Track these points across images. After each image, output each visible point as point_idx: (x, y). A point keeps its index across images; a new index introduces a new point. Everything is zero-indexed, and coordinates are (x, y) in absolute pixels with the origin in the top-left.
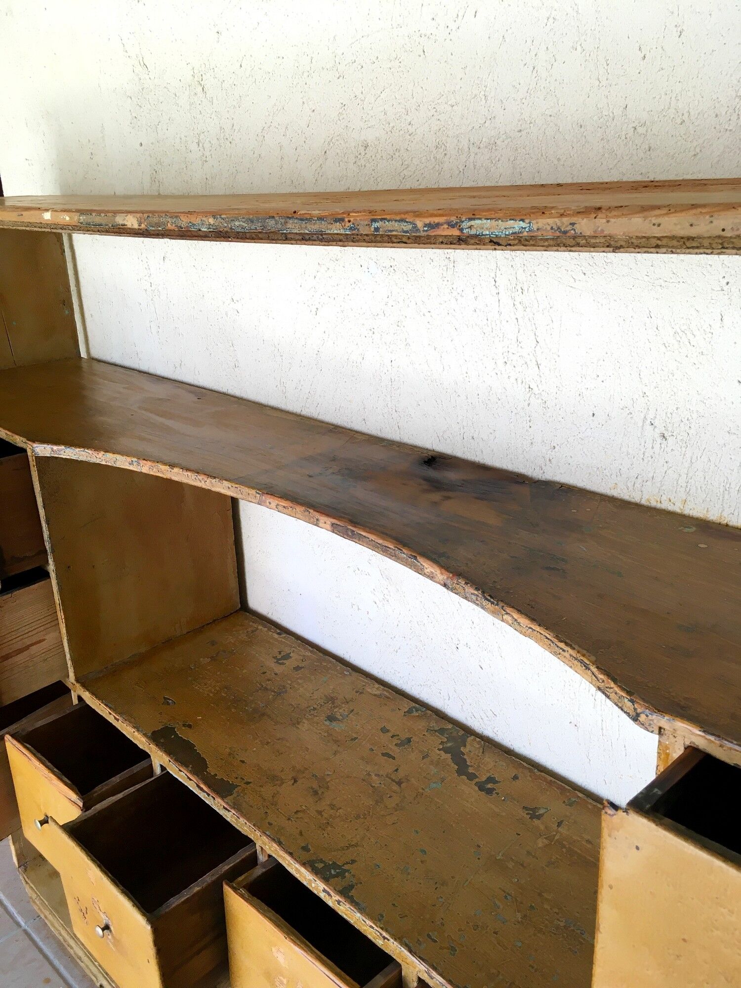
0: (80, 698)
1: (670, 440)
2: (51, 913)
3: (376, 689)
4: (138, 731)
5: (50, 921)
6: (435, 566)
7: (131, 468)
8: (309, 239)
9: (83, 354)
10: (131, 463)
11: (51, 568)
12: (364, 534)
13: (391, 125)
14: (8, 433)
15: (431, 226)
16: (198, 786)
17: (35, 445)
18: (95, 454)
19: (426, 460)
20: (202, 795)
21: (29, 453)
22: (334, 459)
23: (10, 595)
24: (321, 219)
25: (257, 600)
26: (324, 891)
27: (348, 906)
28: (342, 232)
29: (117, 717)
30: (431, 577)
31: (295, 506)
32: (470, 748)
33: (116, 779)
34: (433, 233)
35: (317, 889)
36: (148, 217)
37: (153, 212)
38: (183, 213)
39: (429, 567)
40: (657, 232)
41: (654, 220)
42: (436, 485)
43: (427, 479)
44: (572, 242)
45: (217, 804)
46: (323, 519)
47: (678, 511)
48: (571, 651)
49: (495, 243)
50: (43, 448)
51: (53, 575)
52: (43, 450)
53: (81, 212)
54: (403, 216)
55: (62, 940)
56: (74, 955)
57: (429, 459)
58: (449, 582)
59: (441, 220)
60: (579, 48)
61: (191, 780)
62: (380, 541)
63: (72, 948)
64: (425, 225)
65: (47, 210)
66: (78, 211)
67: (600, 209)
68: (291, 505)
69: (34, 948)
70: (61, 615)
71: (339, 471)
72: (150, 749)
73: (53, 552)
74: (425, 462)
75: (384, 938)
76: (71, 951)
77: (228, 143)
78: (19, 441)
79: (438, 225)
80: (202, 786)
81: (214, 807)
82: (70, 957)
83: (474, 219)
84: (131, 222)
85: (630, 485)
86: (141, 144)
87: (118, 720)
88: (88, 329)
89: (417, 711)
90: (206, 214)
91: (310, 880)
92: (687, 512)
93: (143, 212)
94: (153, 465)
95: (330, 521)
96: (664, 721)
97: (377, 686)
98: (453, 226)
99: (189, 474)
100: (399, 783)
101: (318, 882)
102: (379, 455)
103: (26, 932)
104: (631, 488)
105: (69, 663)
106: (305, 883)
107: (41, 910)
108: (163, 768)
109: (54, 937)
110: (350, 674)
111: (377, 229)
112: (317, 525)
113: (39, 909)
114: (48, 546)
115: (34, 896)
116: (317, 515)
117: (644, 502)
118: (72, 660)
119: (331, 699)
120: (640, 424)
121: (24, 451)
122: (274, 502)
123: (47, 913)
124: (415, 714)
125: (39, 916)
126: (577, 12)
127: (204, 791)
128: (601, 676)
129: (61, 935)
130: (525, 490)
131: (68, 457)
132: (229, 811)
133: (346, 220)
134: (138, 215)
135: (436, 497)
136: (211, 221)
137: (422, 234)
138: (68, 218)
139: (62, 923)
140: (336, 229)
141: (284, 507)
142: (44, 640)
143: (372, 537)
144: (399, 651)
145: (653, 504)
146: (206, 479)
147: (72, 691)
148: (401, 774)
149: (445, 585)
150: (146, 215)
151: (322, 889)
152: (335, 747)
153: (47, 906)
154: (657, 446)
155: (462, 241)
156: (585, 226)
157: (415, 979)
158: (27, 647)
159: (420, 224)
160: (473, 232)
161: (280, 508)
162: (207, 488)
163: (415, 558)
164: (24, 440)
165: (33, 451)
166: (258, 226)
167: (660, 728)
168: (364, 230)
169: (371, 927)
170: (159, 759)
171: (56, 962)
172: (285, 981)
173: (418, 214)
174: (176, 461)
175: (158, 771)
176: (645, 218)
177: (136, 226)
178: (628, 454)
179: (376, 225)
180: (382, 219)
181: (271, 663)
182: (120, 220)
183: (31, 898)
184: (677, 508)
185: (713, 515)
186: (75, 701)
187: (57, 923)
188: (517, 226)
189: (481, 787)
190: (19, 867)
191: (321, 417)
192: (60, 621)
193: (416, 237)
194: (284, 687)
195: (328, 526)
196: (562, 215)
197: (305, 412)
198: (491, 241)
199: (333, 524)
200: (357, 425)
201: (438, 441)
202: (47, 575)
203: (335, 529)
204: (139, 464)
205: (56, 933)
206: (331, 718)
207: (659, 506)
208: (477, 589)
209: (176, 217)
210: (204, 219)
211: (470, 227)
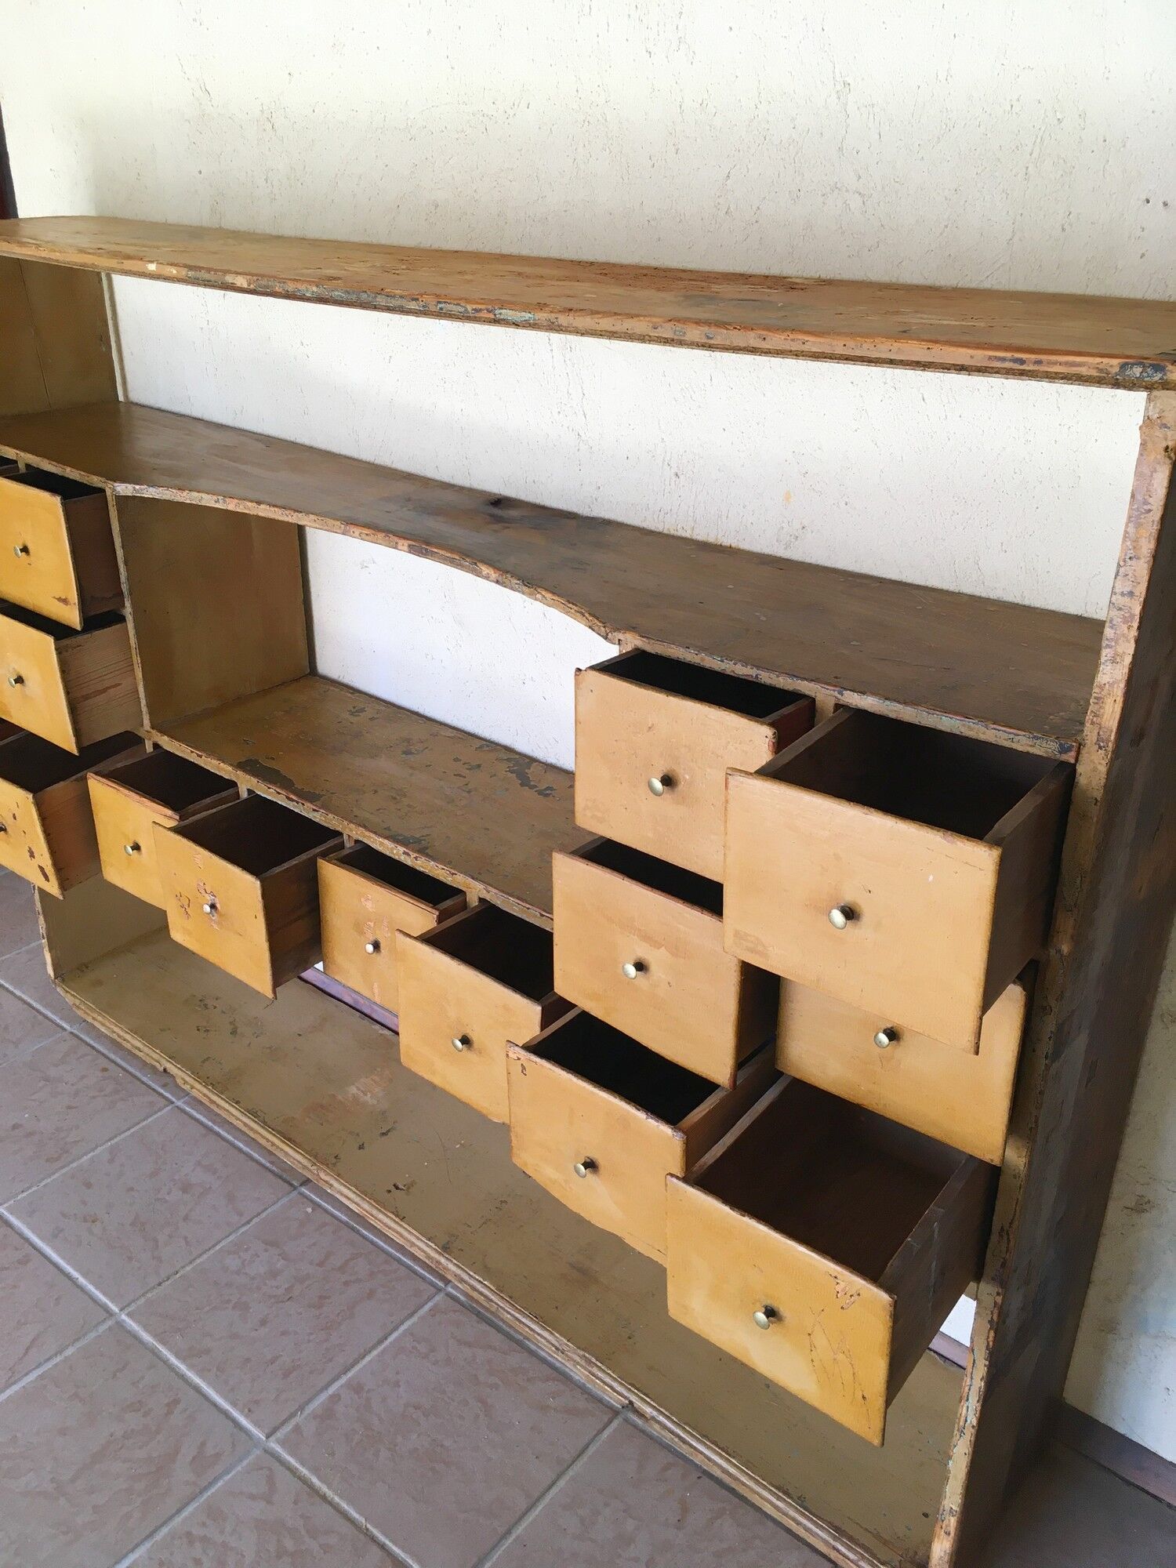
0: (156, 746)
1: (682, 477)
2: (100, 1014)
3: (450, 733)
4: (223, 762)
6: (491, 569)
7: (217, 506)
8: (393, 310)
9: (121, 398)
10: (217, 501)
11: (128, 610)
12: (436, 550)
13: (459, 190)
14: (83, 473)
15: (476, 310)
16: (288, 798)
17: (116, 484)
18: (179, 493)
19: (493, 501)
20: (290, 806)
21: (108, 492)
22: (409, 500)
23: (89, 635)
24: (401, 297)
25: (328, 664)
26: (405, 853)
27: (424, 858)
28: (417, 308)
29: (200, 754)
30: (487, 578)
31: (377, 533)
32: (532, 772)
33: (208, 800)
34: (477, 315)
35: (397, 854)
36: (258, 279)
37: (263, 276)
38: (290, 280)
39: (485, 570)
40: (599, 328)
41: (596, 320)
42: (498, 520)
43: (492, 515)
44: (557, 328)
45: (305, 810)
46: (401, 542)
47: (689, 536)
48: (576, 608)
49: (516, 325)
50: (124, 487)
51: (129, 618)
52: (124, 489)
53: (190, 268)
54: (459, 302)
55: (116, 1037)
56: (131, 1048)
57: (495, 501)
58: (500, 579)
59: (483, 307)
60: (608, 149)
61: (279, 793)
62: (449, 555)
63: (128, 1042)
64: (473, 310)
65: (152, 262)
66: (185, 266)
67: (571, 310)
68: (374, 532)
69: (85, 1046)
70: (137, 660)
71: (414, 508)
72: (238, 777)
73: (131, 594)
74: (492, 504)
75: (453, 874)
76: (128, 1046)
77: (300, 184)
78: (96, 481)
79: (481, 310)
80: (292, 796)
81: (304, 814)
82: (128, 1050)
83: (502, 309)
84: (241, 281)
85: (656, 517)
86: (200, 172)
87: (201, 756)
88: (126, 368)
89: (488, 746)
90: (310, 283)
91: (392, 849)
92: (695, 537)
93: (252, 275)
94: (240, 502)
95: (406, 543)
96: (620, 636)
97: (450, 730)
98: (490, 312)
99: (276, 509)
100: (469, 792)
101: (399, 847)
102: (449, 497)
103: (72, 1033)
104: (656, 520)
105: (144, 709)
106: (388, 853)
107: (89, 1015)
108: (250, 791)
109: (106, 1036)
110: (425, 723)
111: (441, 309)
112: (396, 548)
113: (86, 1013)
114: (125, 588)
115: (77, 1002)
116: (396, 539)
117: (665, 531)
118: (148, 706)
119: (408, 741)
120: (661, 465)
121: (102, 491)
122: (357, 531)
124: (486, 749)
125: (84, 1018)
126: (606, 120)
127: (293, 800)
128: (591, 618)
130: (573, 523)
131: (151, 496)
132: (317, 811)
133: (420, 300)
134: (248, 277)
135: (496, 527)
136: (315, 289)
137: (471, 315)
138: (175, 272)
140: (413, 305)
141: (367, 535)
142: (119, 684)
143: (441, 552)
144: (471, 695)
145: (672, 532)
146: (292, 514)
147: (146, 741)
148: (470, 786)
149: (497, 582)
150: (255, 278)
151: (401, 852)
152: (410, 771)
154: (673, 483)
155: (496, 321)
156: (563, 320)
157: (476, 900)
158: (105, 690)
159: (469, 308)
160: (502, 317)
161: (363, 536)
162: (294, 522)
163: (476, 564)
164: (103, 479)
165: (114, 490)
166: (354, 297)
167: (619, 640)
168: (433, 308)
169: (443, 869)
170: (246, 783)
171: (112, 1056)
172: (372, 924)
173: (468, 301)
174: (262, 499)
175: (244, 795)
176: (592, 319)
177: (245, 286)
178: (653, 491)
179: (440, 306)
180: (445, 302)
181: (346, 715)
182: (229, 279)
183: (74, 1004)
184: (687, 534)
185: (711, 539)
186: (149, 748)
188: (527, 316)
189: (540, 793)
190: (55, 978)
191: (394, 466)
192: (136, 666)
193: (467, 317)
194: (361, 732)
195: (406, 548)
196: (551, 312)
197: (378, 461)
198: (514, 323)
199: (409, 546)
200: (430, 473)
201: (504, 485)
202: (122, 619)
203: (412, 550)
204: (225, 502)
206: (407, 753)
207: (676, 533)
208: (519, 580)
209: (284, 283)
210: (308, 287)
211: (500, 314)
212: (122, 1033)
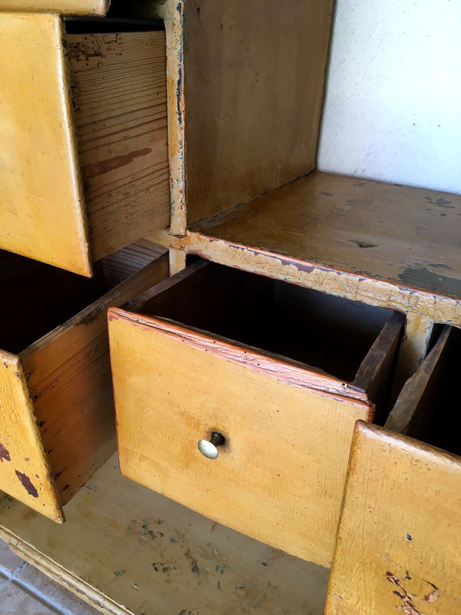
5: (44, 567)
55: (67, 586)
56: (88, 601)
63: (83, 593)
69: (33, 600)
76: (84, 597)
82: (83, 603)
103: (14, 582)
107: (29, 557)
109: (52, 583)
113: (26, 554)
115: (14, 542)
123: (38, 559)
125: (26, 562)
129: (64, 580)
139: (61, 566)
142: (149, 150)
153: (35, 550)
158: (130, 157)
183: (11, 544)
187: (55, 567)
205: (57, 580)
212: (73, 582)
